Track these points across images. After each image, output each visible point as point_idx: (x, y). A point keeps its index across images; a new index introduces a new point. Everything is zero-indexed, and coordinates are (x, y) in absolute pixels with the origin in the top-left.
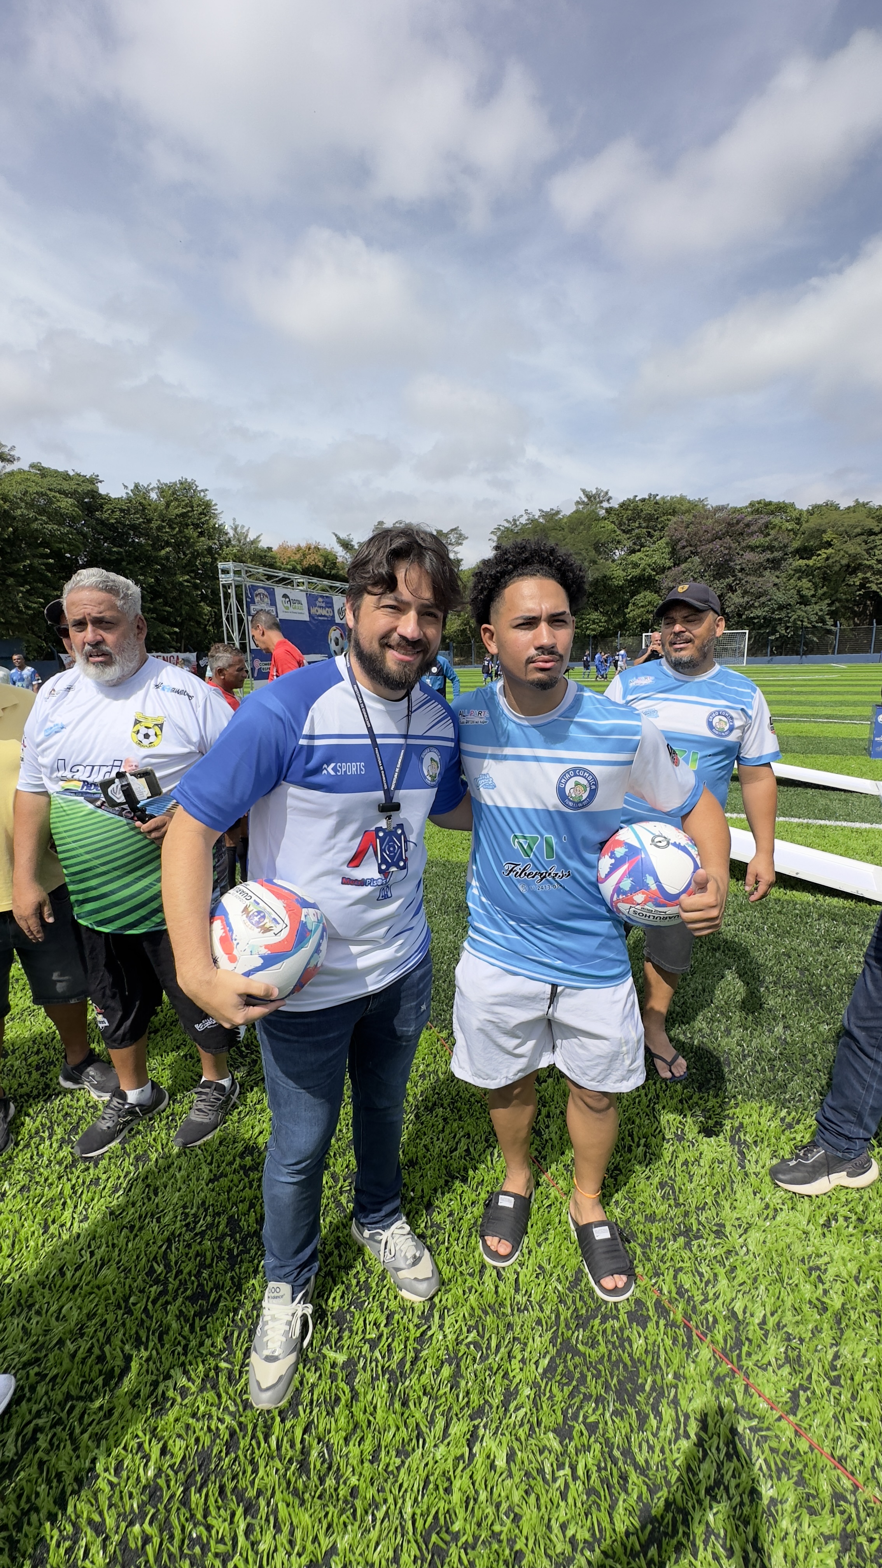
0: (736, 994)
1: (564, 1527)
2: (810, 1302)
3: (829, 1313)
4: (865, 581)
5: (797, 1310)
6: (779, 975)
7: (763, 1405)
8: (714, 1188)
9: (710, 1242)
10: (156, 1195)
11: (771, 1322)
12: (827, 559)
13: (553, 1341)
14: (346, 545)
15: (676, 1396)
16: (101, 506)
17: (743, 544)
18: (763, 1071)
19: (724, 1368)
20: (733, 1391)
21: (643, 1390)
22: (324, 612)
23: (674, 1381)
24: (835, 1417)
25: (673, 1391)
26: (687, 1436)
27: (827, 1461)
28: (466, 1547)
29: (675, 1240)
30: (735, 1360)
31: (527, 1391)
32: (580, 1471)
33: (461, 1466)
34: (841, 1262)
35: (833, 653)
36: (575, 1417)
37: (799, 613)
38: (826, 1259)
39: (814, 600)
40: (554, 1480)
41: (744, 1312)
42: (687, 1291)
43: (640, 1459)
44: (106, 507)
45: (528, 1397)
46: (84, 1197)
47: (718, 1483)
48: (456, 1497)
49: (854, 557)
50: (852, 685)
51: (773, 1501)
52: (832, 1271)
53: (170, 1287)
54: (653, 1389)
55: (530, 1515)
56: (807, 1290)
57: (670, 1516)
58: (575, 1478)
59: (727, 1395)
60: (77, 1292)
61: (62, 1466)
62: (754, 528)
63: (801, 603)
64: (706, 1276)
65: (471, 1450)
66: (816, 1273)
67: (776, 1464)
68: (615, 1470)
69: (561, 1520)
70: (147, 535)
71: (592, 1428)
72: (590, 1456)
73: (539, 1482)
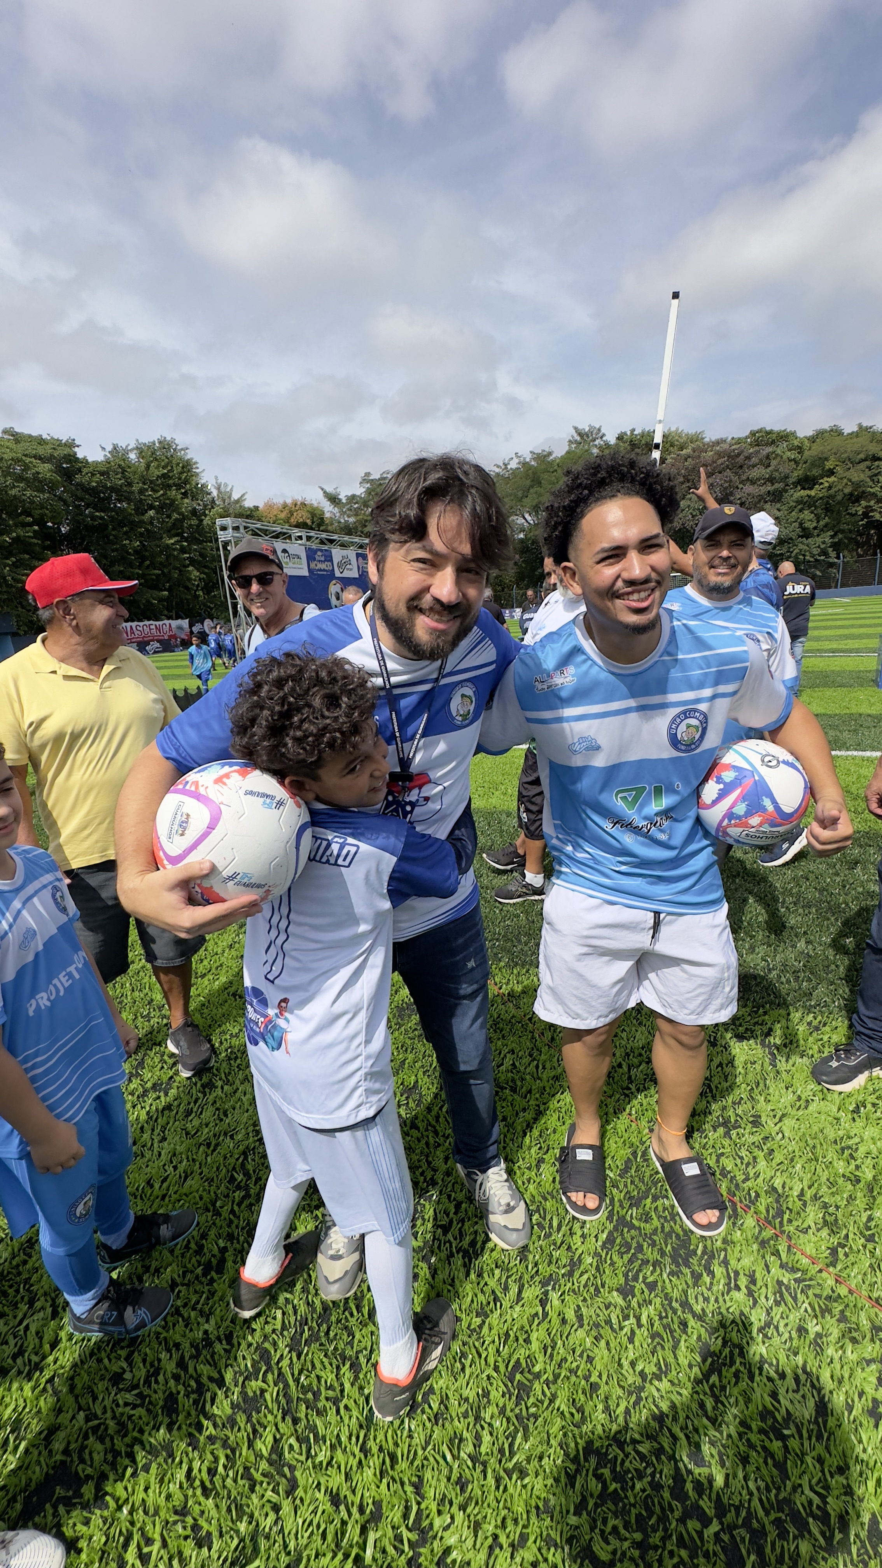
0: (757, 915)
1: (633, 1364)
2: (844, 1176)
3: (861, 1185)
4: (869, 509)
5: (832, 1184)
6: (799, 895)
7: (805, 1261)
8: (748, 1085)
9: (747, 1131)
10: (226, 1115)
11: (809, 1194)
12: (830, 488)
13: (610, 1218)
14: (333, 499)
15: (726, 1255)
16: (80, 471)
17: (744, 477)
18: (788, 981)
19: (768, 1233)
20: (778, 1251)
21: (695, 1254)
22: (323, 566)
23: (723, 1246)
24: (871, 1266)
25: (723, 1253)
26: (738, 1288)
27: (865, 1302)
28: (547, 1382)
29: (715, 1131)
30: (777, 1226)
31: (589, 1260)
32: (644, 1320)
33: (536, 1321)
34: (871, 1141)
35: (836, 587)
36: (636, 1279)
37: (801, 546)
38: (856, 1140)
39: (816, 532)
40: (621, 1329)
41: (783, 1187)
42: (729, 1172)
43: (698, 1308)
44: (85, 470)
45: (591, 1265)
46: (159, 1120)
47: (768, 1324)
48: (535, 1346)
49: (857, 485)
50: (857, 619)
51: (818, 1335)
52: (862, 1150)
53: (252, 1192)
54: (704, 1252)
55: (601, 1355)
56: (840, 1166)
57: (727, 1350)
58: (640, 1326)
59: (773, 1254)
60: (167, 1199)
61: (178, 1338)
62: (754, 460)
63: (802, 537)
64: (746, 1160)
65: (544, 1309)
66: (848, 1151)
67: (820, 1306)
68: (675, 1319)
69: (630, 1358)
70: (128, 500)
71: (652, 1287)
72: (651, 1308)
73: (606, 1331)
